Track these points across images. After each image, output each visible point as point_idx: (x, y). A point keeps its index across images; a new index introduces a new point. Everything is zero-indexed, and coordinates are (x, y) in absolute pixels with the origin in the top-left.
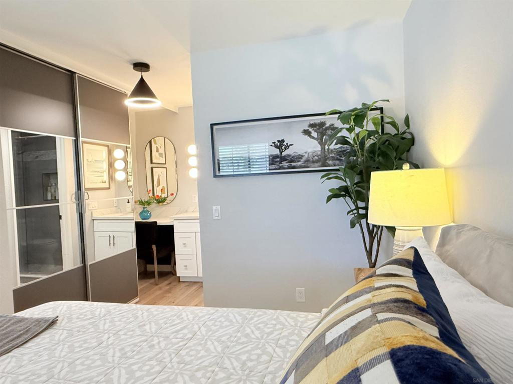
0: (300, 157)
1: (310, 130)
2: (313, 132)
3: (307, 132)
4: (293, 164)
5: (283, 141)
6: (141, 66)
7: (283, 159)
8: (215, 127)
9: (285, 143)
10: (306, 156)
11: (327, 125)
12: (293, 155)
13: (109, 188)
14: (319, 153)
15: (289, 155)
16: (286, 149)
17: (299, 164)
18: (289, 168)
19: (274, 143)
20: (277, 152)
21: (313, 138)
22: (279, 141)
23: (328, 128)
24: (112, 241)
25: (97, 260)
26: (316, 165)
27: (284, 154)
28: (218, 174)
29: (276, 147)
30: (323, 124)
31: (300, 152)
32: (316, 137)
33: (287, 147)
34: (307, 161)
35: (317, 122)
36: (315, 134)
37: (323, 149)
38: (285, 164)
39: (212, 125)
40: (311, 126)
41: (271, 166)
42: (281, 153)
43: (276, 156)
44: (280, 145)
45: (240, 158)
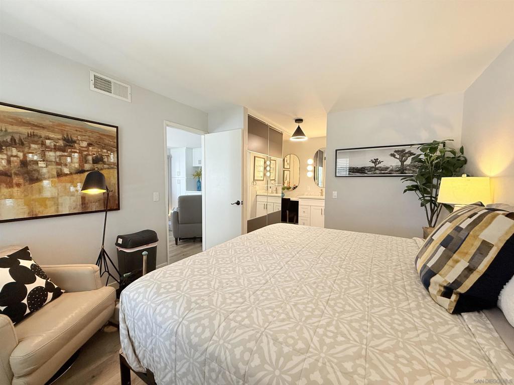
0: (387, 168)
1: (395, 154)
2: (397, 155)
3: (393, 155)
4: (382, 172)
5: (377, 159)
6: (299, 121)
7: (377, 169)
8: (338, 151)
9: (378, 161)
10: (391, 167)
11: (406, 151)
12: (383, 167)
13: (263, 180)
14: (400, 166)
15: (380, 167)
16: (378, 164)
17: (386, 172)
18: (380, 174)
19: (372, 160)
20: (373, 165)
21: (397, 158)
22: (375, 159)
23: (407, 153)
24: (266, 207)
25: (257, 217)
26: (397, 173)
27: (377, 166)
28: (337, 175)
29: (373, 162)
30: (404, 151)
31: (388, 166)
32: (398, 157)
33: (380, 162)
34: (392, 170)
35: (400, 149)
36: (398, 156)
37: (402, 164)
38: (377, 172)
39: (336, 150)
40: (396, 151)
41: (369, 173)
42: (375, 166)
43: (372, 167)
44: (375, 161)
45: (351, 167)
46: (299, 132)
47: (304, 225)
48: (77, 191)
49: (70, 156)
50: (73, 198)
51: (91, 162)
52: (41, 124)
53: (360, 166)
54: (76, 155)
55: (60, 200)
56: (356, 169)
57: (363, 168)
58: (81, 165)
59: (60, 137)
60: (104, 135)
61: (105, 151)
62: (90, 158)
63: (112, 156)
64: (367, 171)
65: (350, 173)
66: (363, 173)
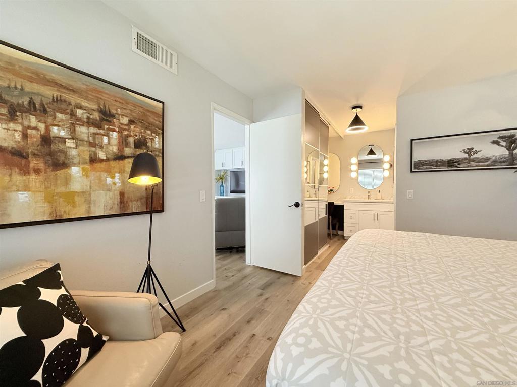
0: (487, 159)
1: (499, 140)
2: (502, 141)
3: (496, 142)
4: (481, 164)
5: (472, 148)
6: (358, 108)
7: (473, 160)
8: (414, 141)
9: (474, 150)
10: (494, 158)
12: (481, 157)
14: (507, 156)
15: (477, 158)
16: (474, 154)
17: (487, 163)
18: (477, 166)
19: (464, 150)
21: (502, 146)
22: (468, 149)
26: (506, 164)
27: (472, 157)
28: (413, 170)
29: (466, 152)
30: (512, 136)
31: (489, 156)
33: (476, 152)
34: (495, 161)
35: (507, 135)
36: (504, 144)
37: (511, 153)
38: (472, 164)
39: (412, 140)
40: (500, 137)
41: (459, 166)
42: (470, 156)
43: (466, 159)
44: (470, 151)
45: (433, 160)
46: (357, 121)
48: (115, 184)
49: (107, 135)
50: (110, 194)
51: (132, 145)
52: (71, 86)
54: (115, 134)
55: (93, 197)
56: (439, 162)
57: (451, 160)
58: (121, 149)
59: (95, 107)
60: (149, 111)
61: (149, 132)
62: (131, 140)
63: (157, 139)
64: (456, 164)
65: (432, 167)
66: (452, 166)
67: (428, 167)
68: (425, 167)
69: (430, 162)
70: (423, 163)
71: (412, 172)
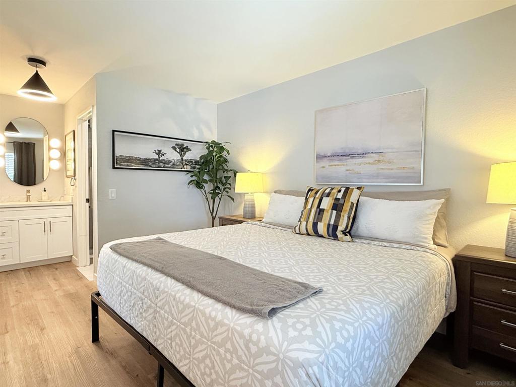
0: (169, 162)
1: (176, 147)
3: (174, 148)
4: (166, 165)
5: (161, 151)
7: (160, 162)
8: (115, 133)
9: (162, 152)
10: (173, 161)
11: (185, 146)
12: (166, 160)
14: (180, 161)
15: (164, 160)
17: (169, 165)
18: (164, 167)
19: (155, 151)
20: (156, 157)
21: (177, 152)
22: (158, 150)
23: (184, 148)
26: (179, 167)
27: (161, 158)
28: (115, 166)
29: (157, 154)
30: (183, 145)
31: (171, 159)
33: (163, 155)
34: (174, 164)
35: (179, 143)
36: (178, 150)
37: (182, 159)
38: (162, 165)
39: (114, 131)
40: (176, 145)
41: (153, 166)
42: (159, 158)
43: (156, 160)
44: (159, 153)
45: (132, 157)
46: (36, 82)
47: (4, 258)
53: (143, 157)
56: (138, 160)
57: (146, 159)
64: (151, 163)
65: (133, 165)
66: (147, 165)
67: (129, 164)
68: (126, 164)
69: (130, 159)
70: (124, 158)
71: (114, 168)
